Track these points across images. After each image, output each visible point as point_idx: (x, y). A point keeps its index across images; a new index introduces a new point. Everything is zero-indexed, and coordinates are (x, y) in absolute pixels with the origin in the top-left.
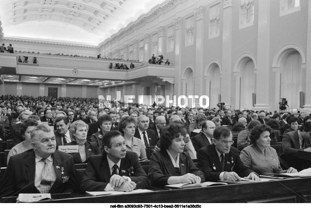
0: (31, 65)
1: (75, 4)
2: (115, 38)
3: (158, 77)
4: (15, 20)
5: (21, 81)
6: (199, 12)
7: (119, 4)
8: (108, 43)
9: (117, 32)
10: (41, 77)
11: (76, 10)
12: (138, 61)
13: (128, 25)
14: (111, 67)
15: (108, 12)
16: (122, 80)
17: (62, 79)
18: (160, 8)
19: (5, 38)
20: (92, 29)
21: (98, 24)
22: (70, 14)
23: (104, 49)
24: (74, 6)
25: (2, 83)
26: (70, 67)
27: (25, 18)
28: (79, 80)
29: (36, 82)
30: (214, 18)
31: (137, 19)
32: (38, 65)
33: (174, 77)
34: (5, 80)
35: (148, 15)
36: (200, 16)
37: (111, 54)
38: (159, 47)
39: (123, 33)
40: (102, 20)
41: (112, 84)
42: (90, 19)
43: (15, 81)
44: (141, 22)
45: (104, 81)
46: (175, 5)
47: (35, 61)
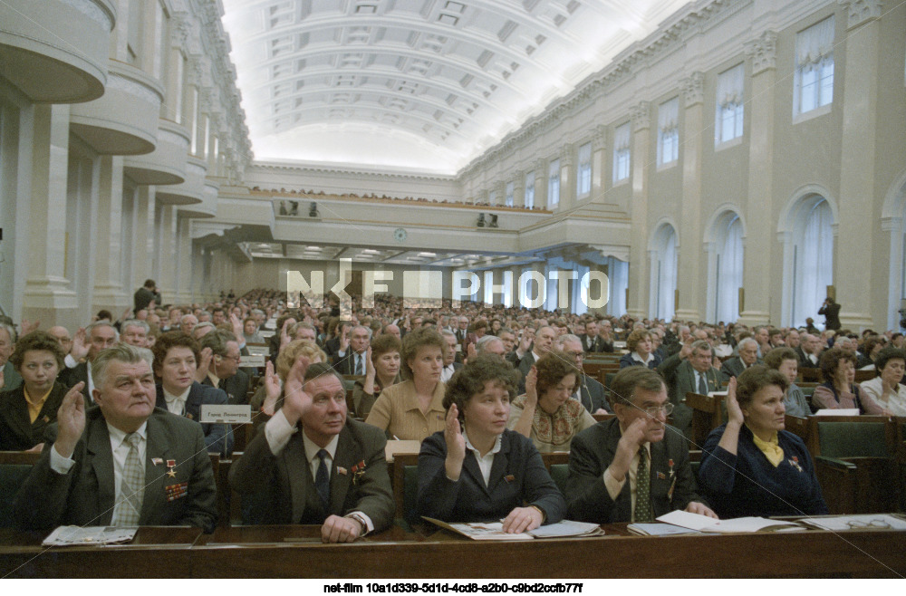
0: (306, 220)
1: (404, 82)
2: (494, 156)
3: (590, 246)
4: (277, 123)
5: (288, 257)
6: (691, 86)
7: (501, 76)
8: (479, 166)
9: (499, 142)
10: (327, 247)
11: (407, 95)
12: (545, 207)
13: (523, 126)
14: (481, 223)
15: (478, 96)
16: (509, 254)
17: (374, 251)
18: (596, 82)
19: (258, 162)
20: (443, 138)
21: (456, 126)
22: (393, 105)
23: (469, 183)
24: (403, 86)
25: (249, 262)
26: (390, 224)
27: (298, 118)
28: (410, 253)
29: (319, 258)
30: (729, 100)
31: (544, 110)
32: (320, 221)
33: (629, 247)
34: (254, 254)
35: (570, 100)
36: (694, 96)
37: (485, 193)
38: (595, 174)
39: (512, 144)
40: (464, 115)
41: (485, 262)
42: (438, 114)
43: (275, 256)
44: (553, 116)
45: (466, 257)
46: (634, 72)
47: (313, 211)
